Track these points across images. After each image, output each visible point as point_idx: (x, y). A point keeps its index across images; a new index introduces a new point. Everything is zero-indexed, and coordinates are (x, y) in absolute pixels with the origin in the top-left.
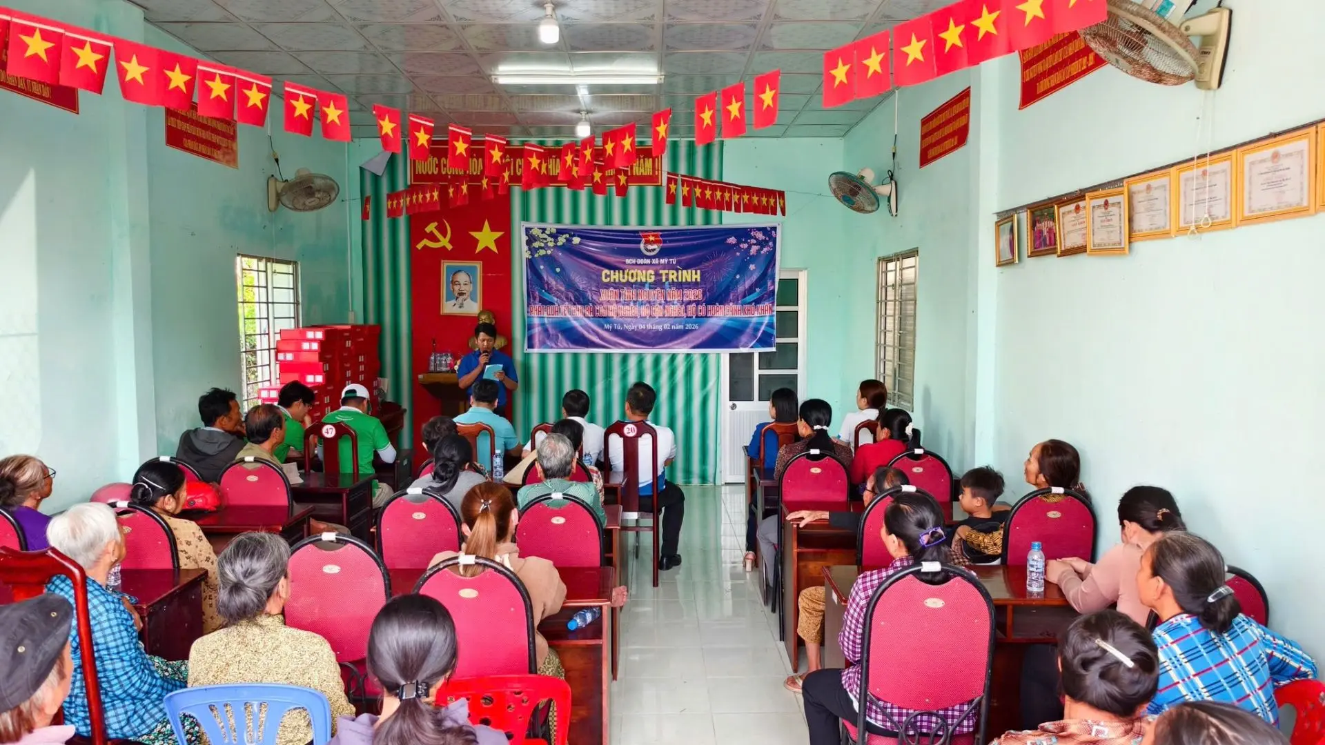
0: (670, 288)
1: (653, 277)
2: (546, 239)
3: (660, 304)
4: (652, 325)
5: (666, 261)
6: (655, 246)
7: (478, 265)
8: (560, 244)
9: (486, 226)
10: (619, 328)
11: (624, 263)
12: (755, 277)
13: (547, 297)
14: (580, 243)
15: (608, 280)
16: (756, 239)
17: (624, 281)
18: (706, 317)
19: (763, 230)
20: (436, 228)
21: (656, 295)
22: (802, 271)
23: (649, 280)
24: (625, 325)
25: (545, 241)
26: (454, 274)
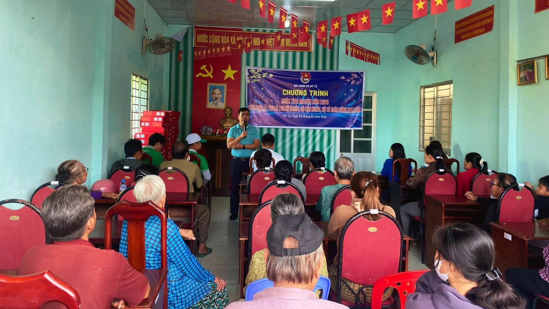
0: (314, 99)
1: (306, 94)
2: (257, 74)
3: (309, 106)
4: (305, 116)
5: (313, 86)
6: (307, 79)
7: (225, 85)
8: (264, 77)
9: (230, 68)
10: (290, 116)
11: (293, 87)
12: (353, 95)
13: (257, 101)
14: (273, 77)
15: (285, 94)
16: (354, 77)
17: (293, 95)
18: (330, 112)
19: (357, 73)
20: (206, 67)
21: (307, 102)
22: (374, 93)
23: (304, 95)
24: (293, 115)
25: (257, 75)
26: (213, 90)
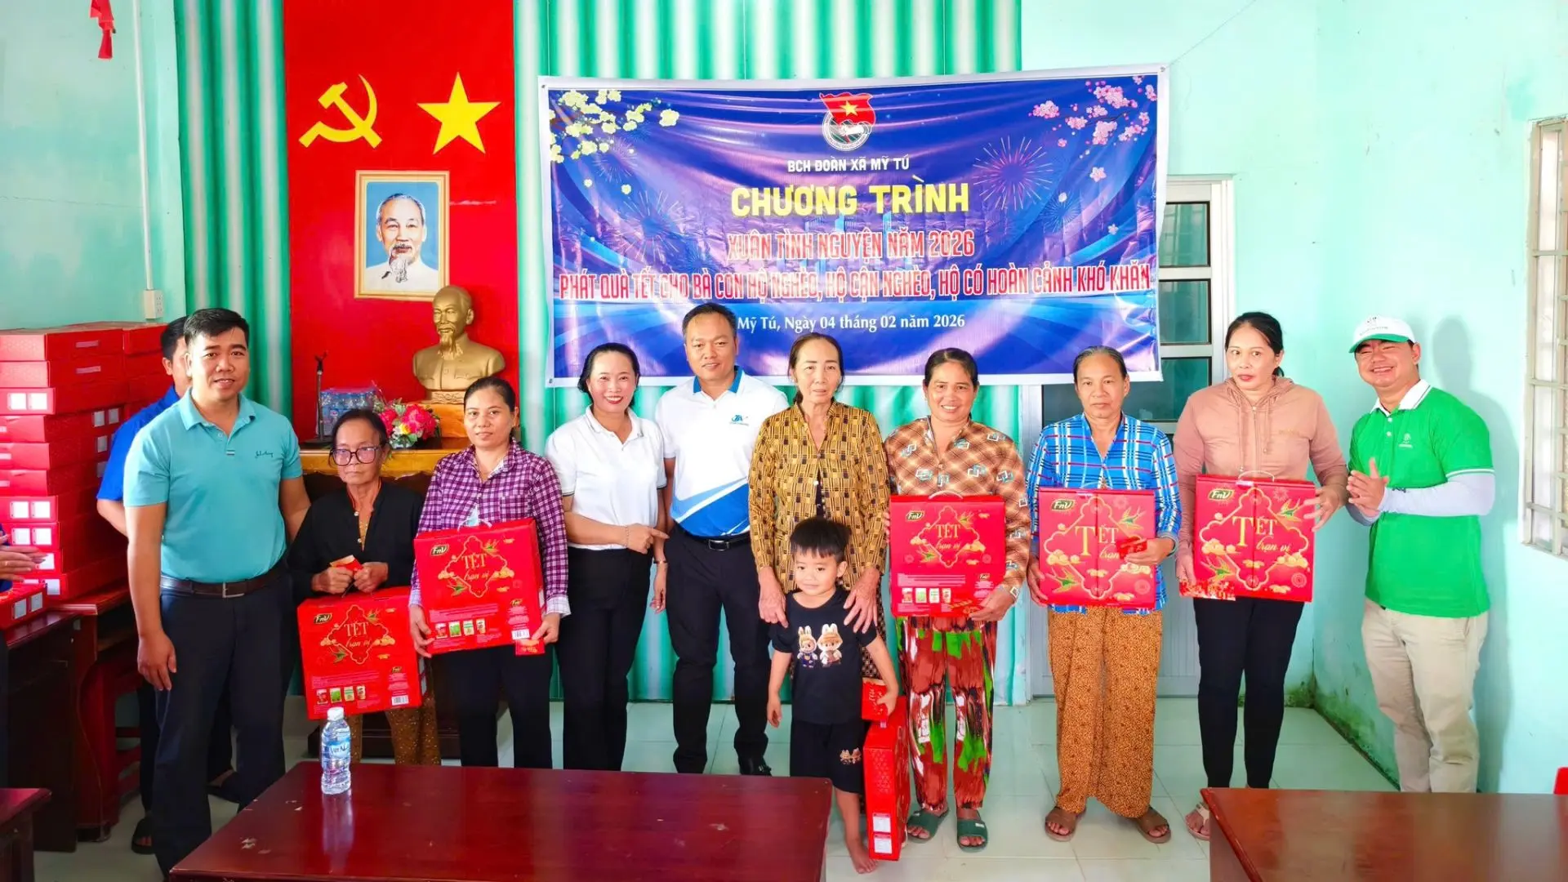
0: (895, 228)
1: (853, 202)
2: (596, 116)
3: (872, 268)
4: (852, 317)
5: (885, 162)
6: (858, 129)
7: (440, 181)
8: (629, 126)
9: (458, 89)
10: (773, 326)
11: (783, 169)
12: (1106, 198)
13: (602, 254)
14: (679, 124)
15: (744, 212)
16: (1105, 105)
17: (785, 212)
18: (984, 296)
19: (1124, 83)
20: (344, 96)
21: (861, 246)
22: (1219, 182)
23: (845, 211)
24: (787, 320)
25: (595, 122)
26: (384, 203)
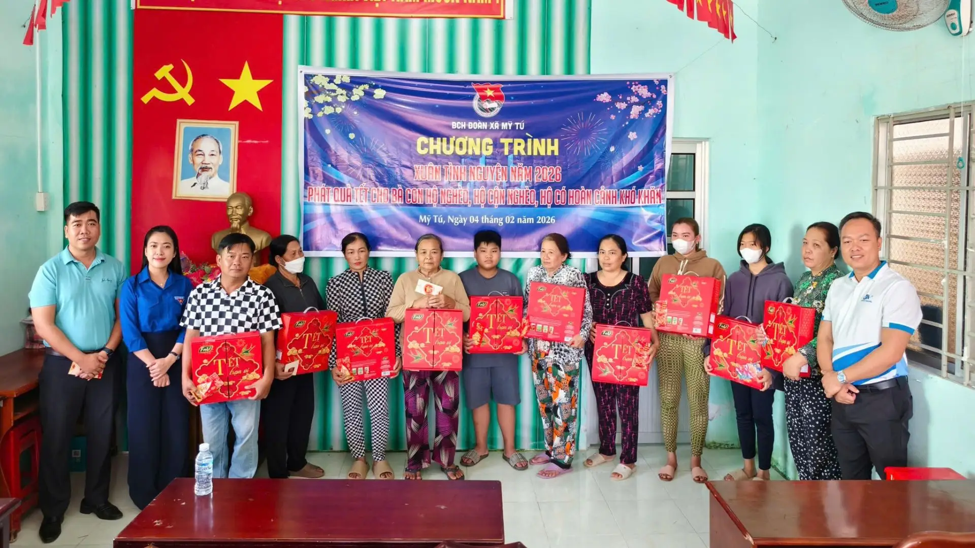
0: (515, 164)
1: (491, 148)
2: (334, 91)
3: (501, 187)
4: (489, 216)
5: (510, 125)
6: (494, 104)
7: (232, 127)
8: (355, 98)
9: (246, 71)
10: (441, 221)
11: (450, 127)
12: (637, 149)
13: (334, 174)
14: (386, 98)
15: (425, 152)
16: (638, 96)
17: (450, 153)
18: (567, 206)
19: (649, 84)
21: (495, 174)
22: (701, 142)
23: (485, 153)
25: (333, 94)
26: (195, 140)
